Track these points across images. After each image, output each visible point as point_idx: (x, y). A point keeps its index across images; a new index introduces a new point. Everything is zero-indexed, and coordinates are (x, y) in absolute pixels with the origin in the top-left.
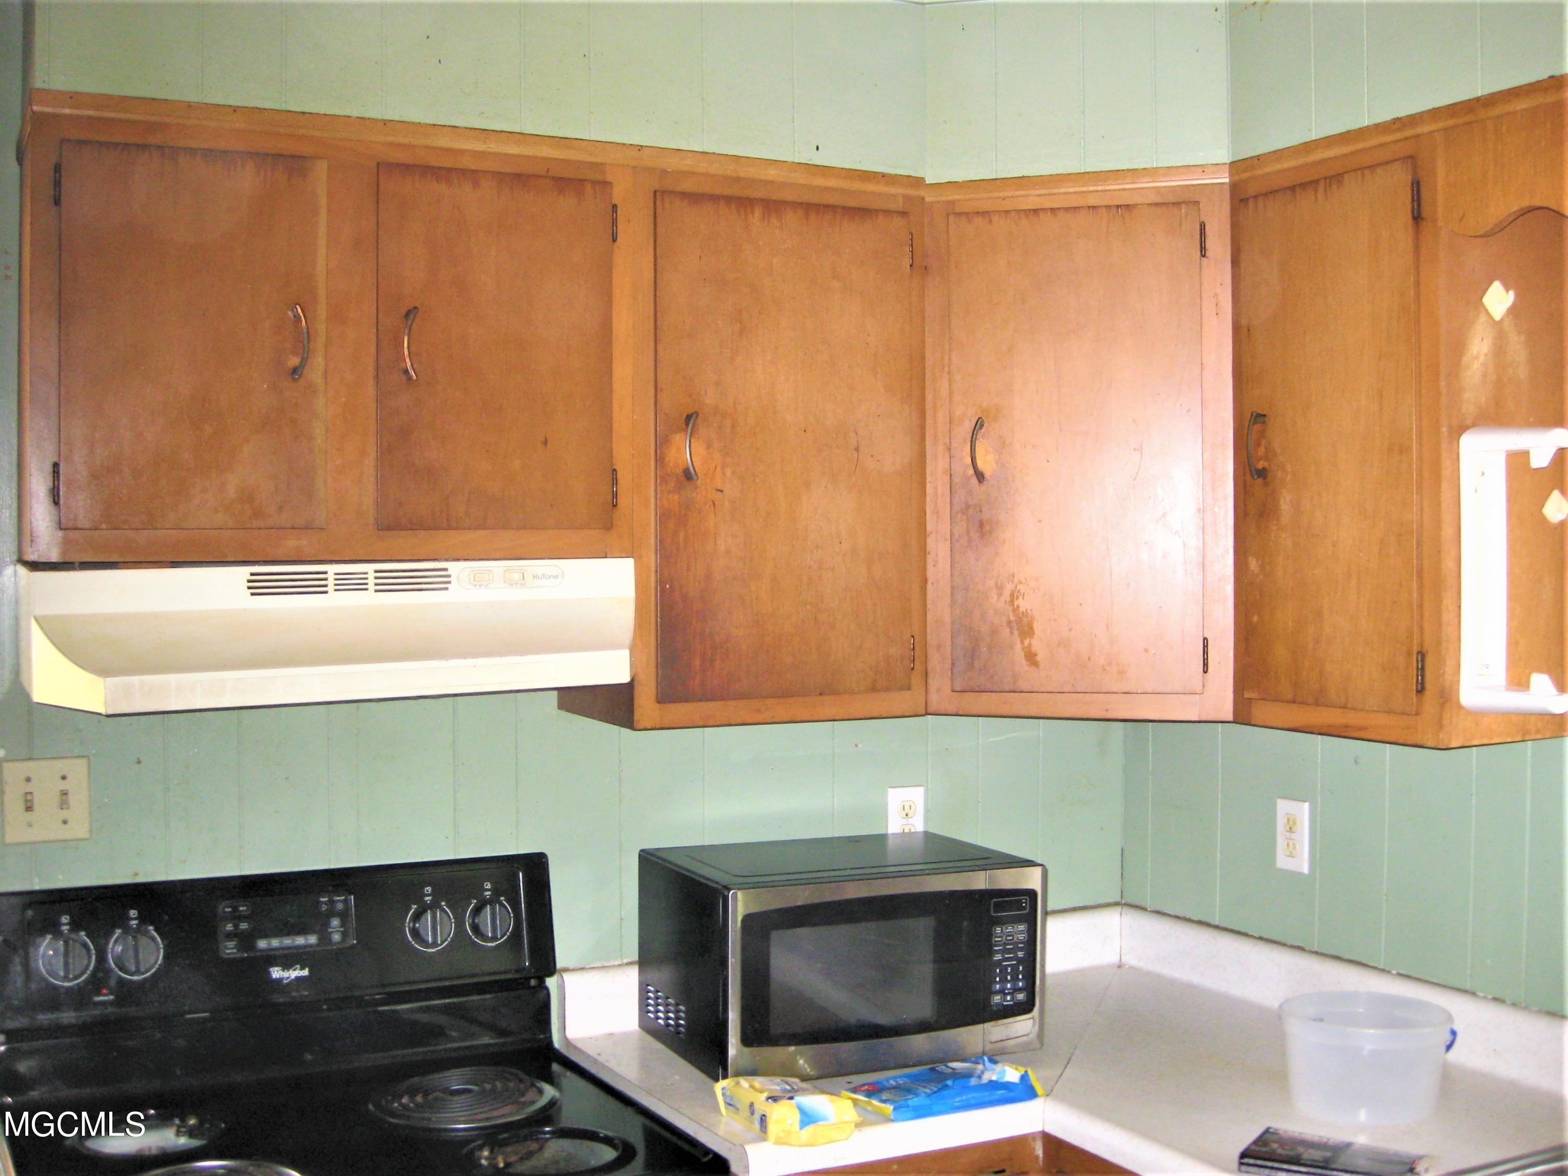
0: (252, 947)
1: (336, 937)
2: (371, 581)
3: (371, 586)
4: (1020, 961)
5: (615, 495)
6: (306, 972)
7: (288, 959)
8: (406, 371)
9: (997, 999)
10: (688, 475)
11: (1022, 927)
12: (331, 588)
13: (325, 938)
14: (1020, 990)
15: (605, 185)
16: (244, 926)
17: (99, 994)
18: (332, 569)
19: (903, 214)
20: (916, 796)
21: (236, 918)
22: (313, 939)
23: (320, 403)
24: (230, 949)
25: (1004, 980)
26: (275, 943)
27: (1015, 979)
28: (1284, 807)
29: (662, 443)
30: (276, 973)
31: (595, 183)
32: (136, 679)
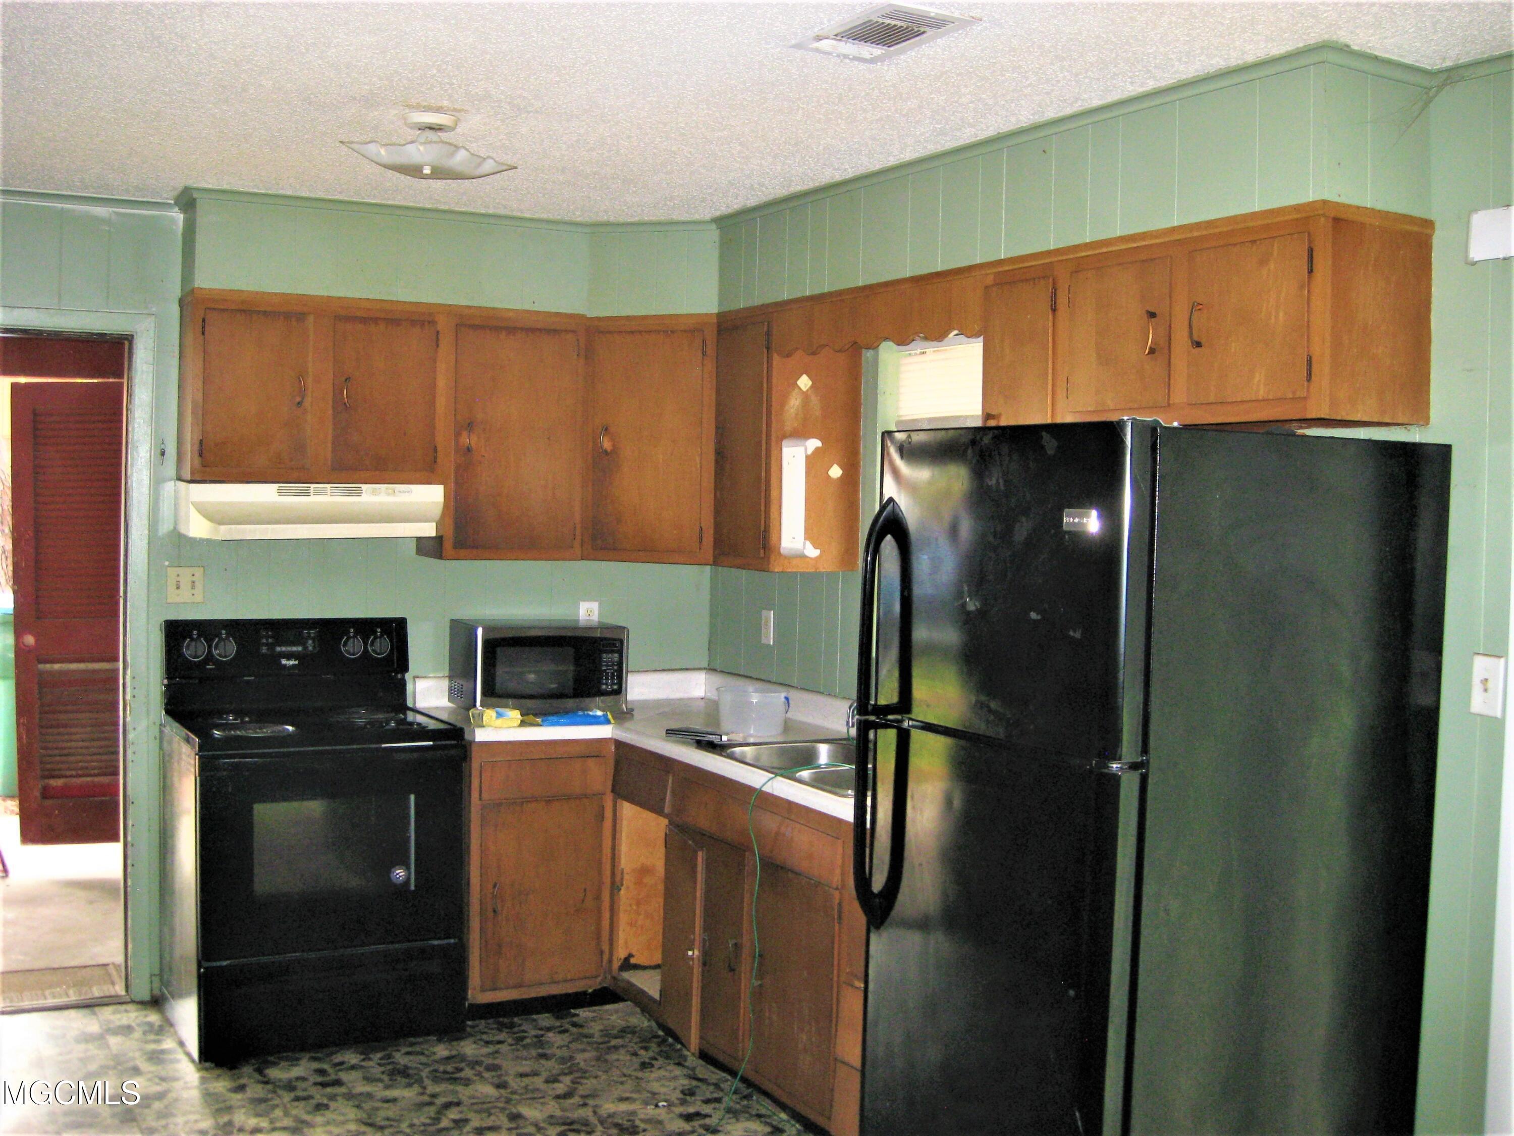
0: (273, 650)
1: (310, 648)
2: (329, 491)
3: (329, 493)
4: (615, 671)
5: (436, 458)
6: (297, 662)
7: (289, 656)
8: (345, 404)
9: (604, 687)
10: (469, 450)
11: (616, 655)
12: (312, 494)
13: (305, 648)
14: (615, 684)
15: (432, 323)
16: (270, 640)
17: (209, 665)
18: (312, 486)
19: (574, 332)
20: (594, 606)
21: (267, 637)
22: (300, 649)
23: (309, 417)
24: (264, 650)
25: (607, 679)
26: (284, 649)
27: (612, 678)
28: (764, 612)
29: (458, 435)
30: (284, 662)
31: (429, 322)
32: (233, 526)
